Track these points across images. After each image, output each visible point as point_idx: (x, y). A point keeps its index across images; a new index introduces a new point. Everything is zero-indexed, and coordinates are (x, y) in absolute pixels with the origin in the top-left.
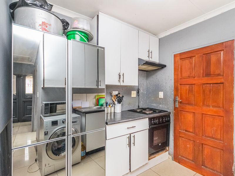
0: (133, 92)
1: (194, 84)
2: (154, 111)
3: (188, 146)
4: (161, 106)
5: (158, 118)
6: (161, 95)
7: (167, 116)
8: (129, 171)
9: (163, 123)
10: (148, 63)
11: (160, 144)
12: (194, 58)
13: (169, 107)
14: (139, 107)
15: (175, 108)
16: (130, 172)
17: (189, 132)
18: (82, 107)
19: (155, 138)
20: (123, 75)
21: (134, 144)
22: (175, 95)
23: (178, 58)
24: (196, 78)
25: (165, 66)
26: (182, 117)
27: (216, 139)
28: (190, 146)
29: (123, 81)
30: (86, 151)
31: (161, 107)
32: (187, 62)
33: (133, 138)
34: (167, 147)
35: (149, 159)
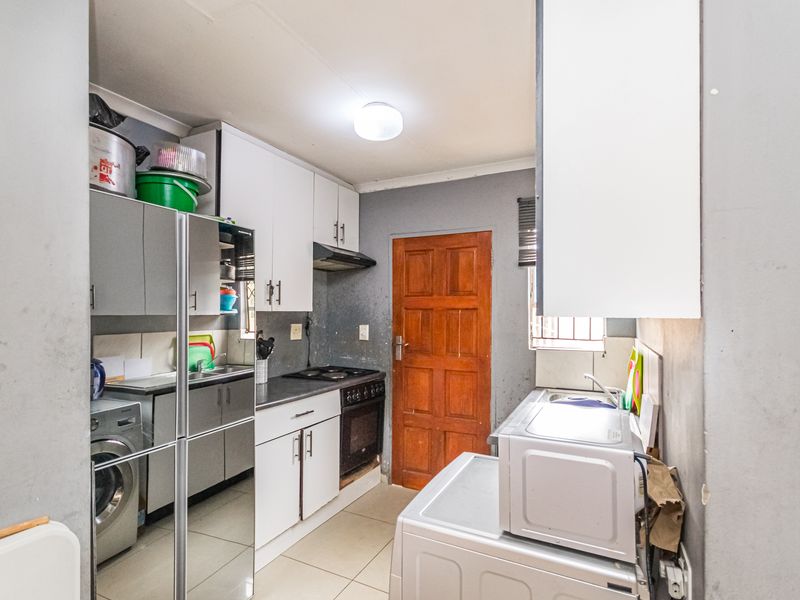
0: (294, 326)
1: (432, 309)
2: (350, 372)
3: (420, 442)
4: (364, 359)
5: (359, 388)
6: (364, 332)
7: (378, 383)
8: (298, 519)
9: (370, 398)
10: (337, 257)
11: (363, 450)
12: (431, 253)
13: (382, 363)
14: (309, 365)
15: (396, 363)
16: (302, 519)
17: (422, 412)
18: (126, 378)
19: (354, 438)
20: (279, 285)
21: (311, 451)
22: (396, 334)
23: (401, 249)
24: (435, 296)
25: (374, 263)
26: (410, 381)
27: (468, 417)
28: (423, 441)
29: (279, 300)
30: (146, 511)
31: (365, 362)
32: (419, 259)
33: (309, 438)
34: (378, 456)
35: (341, 489)
